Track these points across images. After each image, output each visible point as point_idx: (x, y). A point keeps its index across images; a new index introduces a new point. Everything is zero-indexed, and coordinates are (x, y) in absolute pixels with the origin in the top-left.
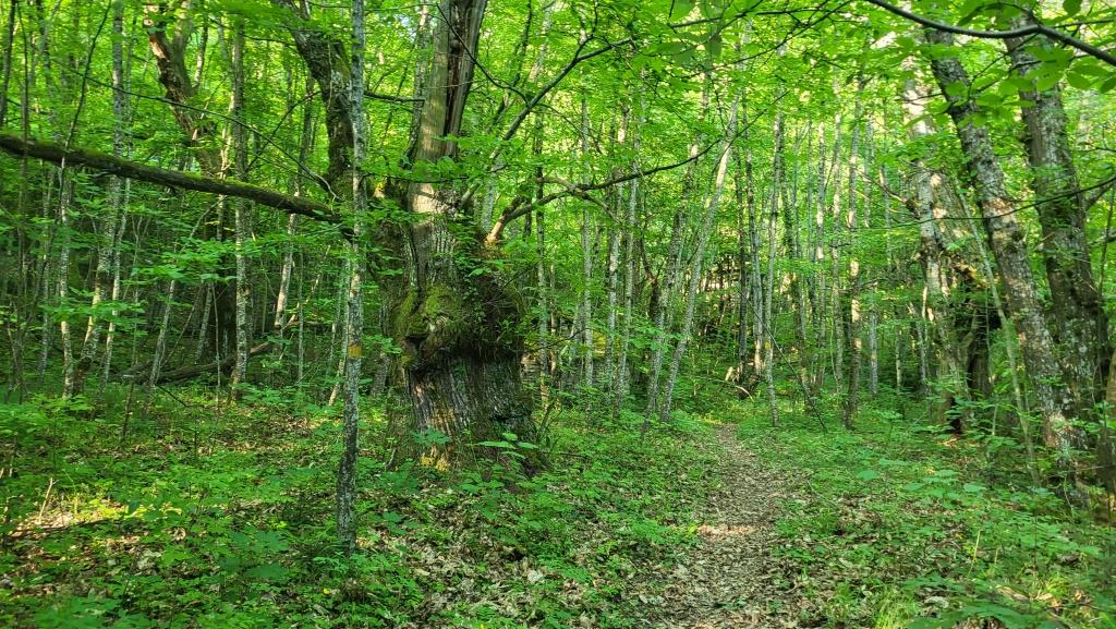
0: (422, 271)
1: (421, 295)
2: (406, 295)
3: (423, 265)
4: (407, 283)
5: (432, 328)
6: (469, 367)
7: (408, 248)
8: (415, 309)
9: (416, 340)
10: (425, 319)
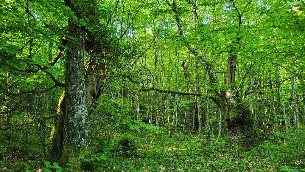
0: (229, 107)
1: (229, 112)
2: (226, 112)
3: (229, 106)
4: (226, 109)
5: (231, 118)
6: (240, 126)
7: (226, 102)
8: (228, 114)
9: (228, 120)
10: (230, 116)
